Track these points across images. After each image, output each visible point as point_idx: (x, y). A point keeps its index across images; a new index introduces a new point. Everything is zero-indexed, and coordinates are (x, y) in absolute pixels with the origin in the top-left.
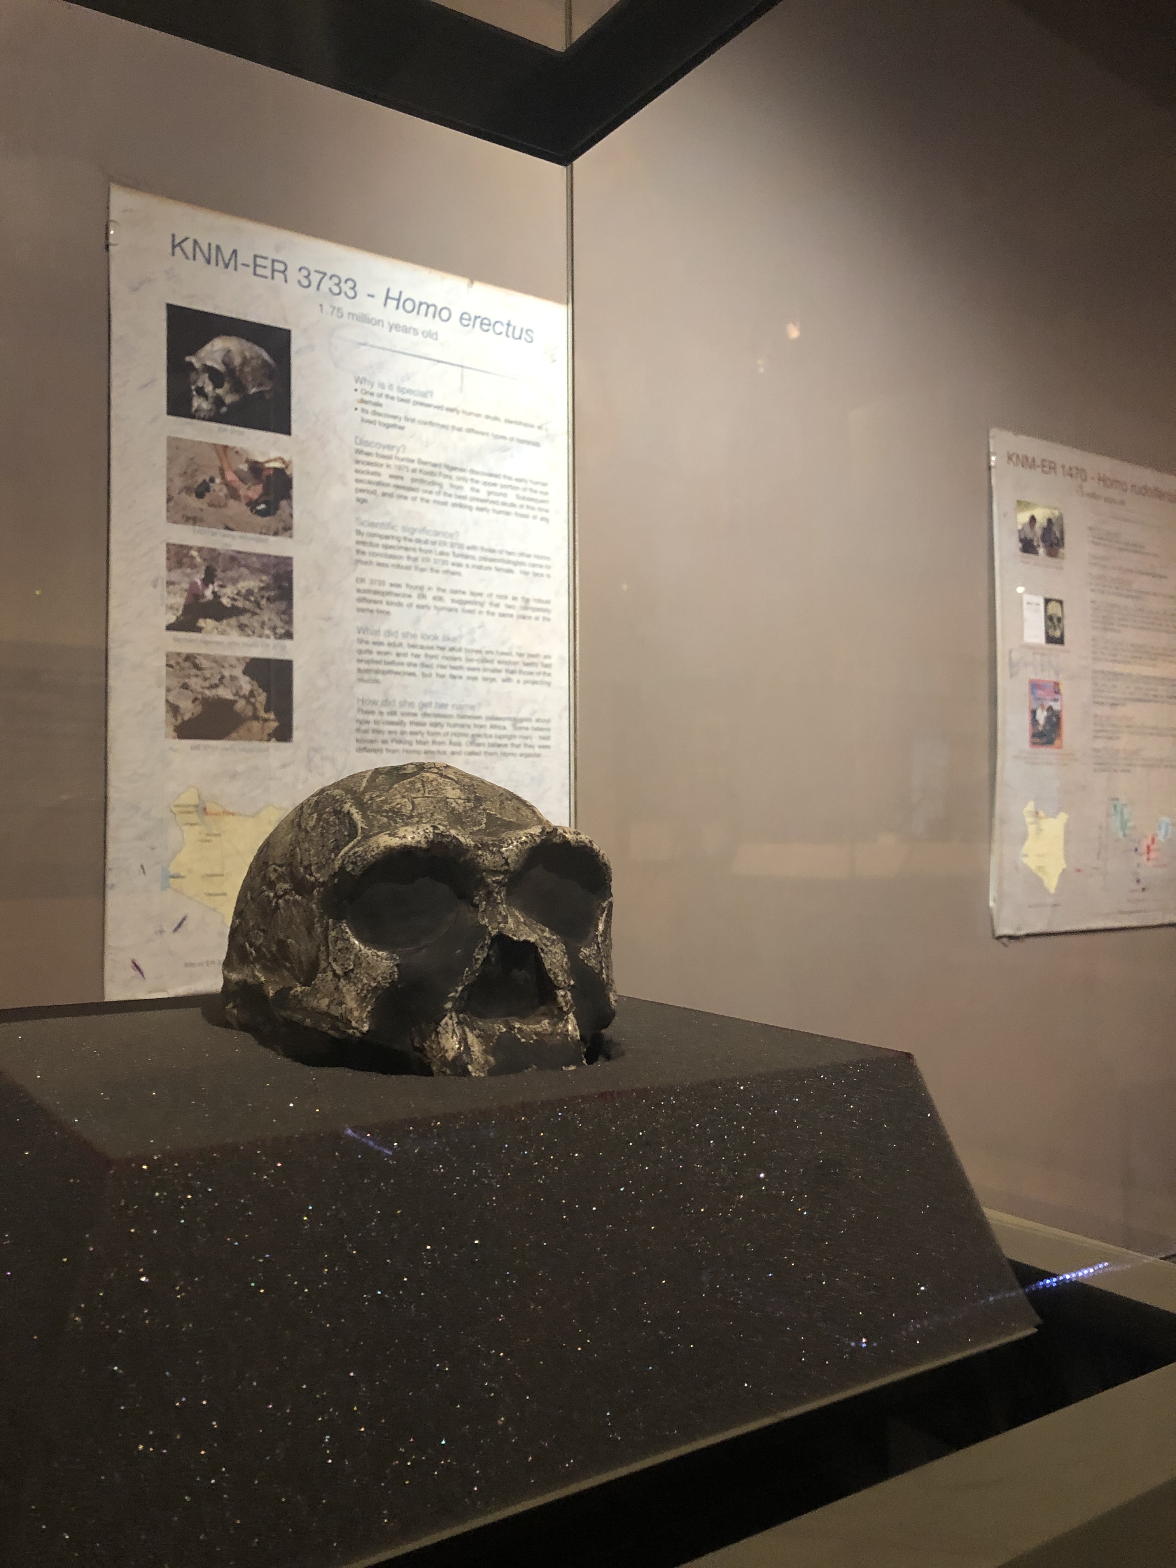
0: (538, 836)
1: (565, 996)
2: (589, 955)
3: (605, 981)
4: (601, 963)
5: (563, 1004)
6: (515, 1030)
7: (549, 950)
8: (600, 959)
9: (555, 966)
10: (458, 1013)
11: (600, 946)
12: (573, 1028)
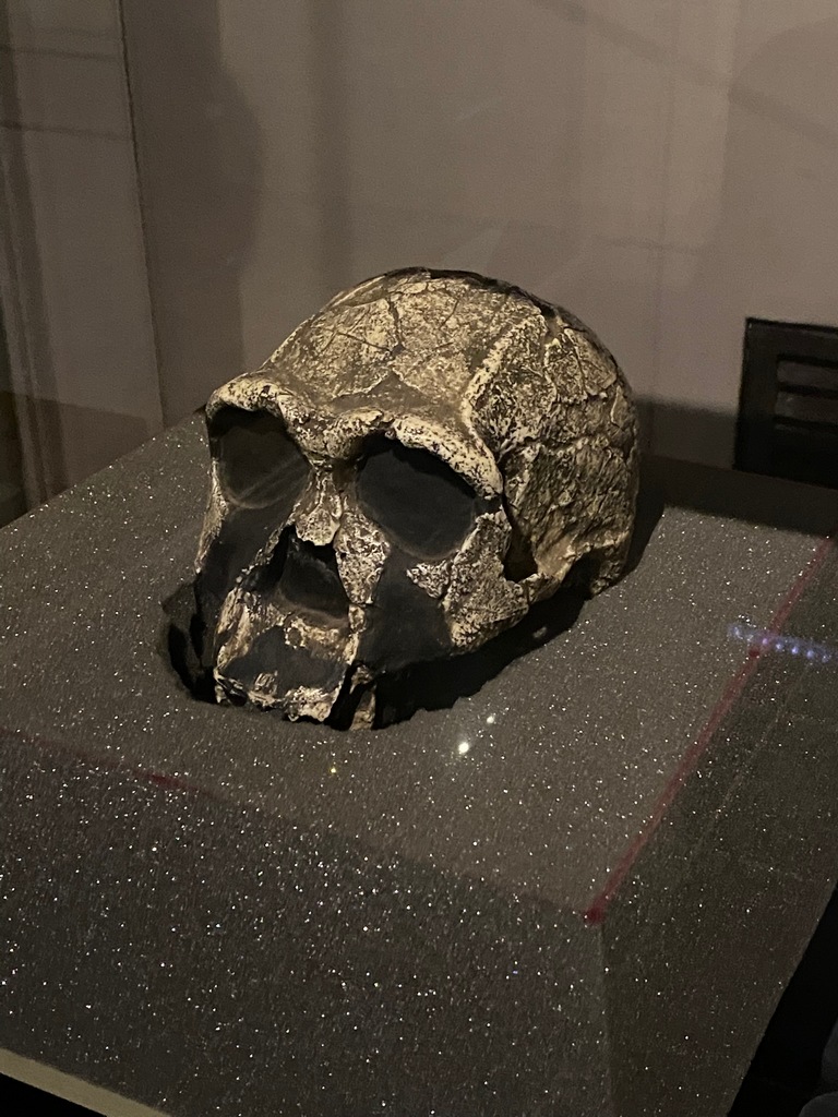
1: (355, 613)
2: (426, 574)
3: (447, 610)
4: (445, 588)
5: (352, 621)
6: (289, 629)
7: (355, 558)
8: (446, 582)
9: (352, 577)
10: (244, 591)
11: (453, 567)
12: (350, 650)
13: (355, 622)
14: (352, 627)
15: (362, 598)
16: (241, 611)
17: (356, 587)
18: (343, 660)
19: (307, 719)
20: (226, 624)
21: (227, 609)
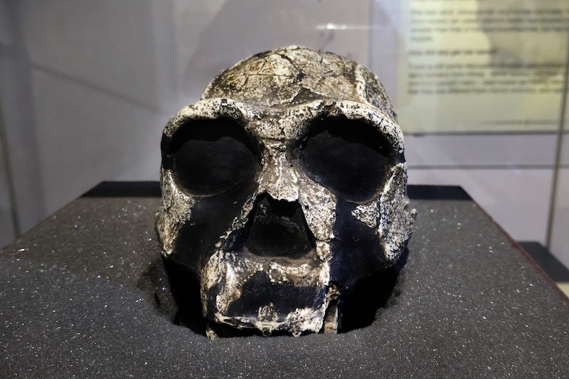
0: (315, 110)
1: (322, 247)
2: (365, 212)
3: (381, 235)
4: (378, 219)
5: (320, 253)
6: (270, 271)
7: (315, 208)
8: (378, 216)
9: (316, 221)
10: (225, 252)
11: (381, 204)
12: (324, 275)
13: (324, 253)
14: (322, 258)
15: (327, 235)
16: (226, 268)
17: (321, 228)
18: (321, 284)
19: (308, 332)
20: (215, 279)
21: (213, 269)
